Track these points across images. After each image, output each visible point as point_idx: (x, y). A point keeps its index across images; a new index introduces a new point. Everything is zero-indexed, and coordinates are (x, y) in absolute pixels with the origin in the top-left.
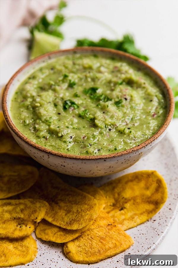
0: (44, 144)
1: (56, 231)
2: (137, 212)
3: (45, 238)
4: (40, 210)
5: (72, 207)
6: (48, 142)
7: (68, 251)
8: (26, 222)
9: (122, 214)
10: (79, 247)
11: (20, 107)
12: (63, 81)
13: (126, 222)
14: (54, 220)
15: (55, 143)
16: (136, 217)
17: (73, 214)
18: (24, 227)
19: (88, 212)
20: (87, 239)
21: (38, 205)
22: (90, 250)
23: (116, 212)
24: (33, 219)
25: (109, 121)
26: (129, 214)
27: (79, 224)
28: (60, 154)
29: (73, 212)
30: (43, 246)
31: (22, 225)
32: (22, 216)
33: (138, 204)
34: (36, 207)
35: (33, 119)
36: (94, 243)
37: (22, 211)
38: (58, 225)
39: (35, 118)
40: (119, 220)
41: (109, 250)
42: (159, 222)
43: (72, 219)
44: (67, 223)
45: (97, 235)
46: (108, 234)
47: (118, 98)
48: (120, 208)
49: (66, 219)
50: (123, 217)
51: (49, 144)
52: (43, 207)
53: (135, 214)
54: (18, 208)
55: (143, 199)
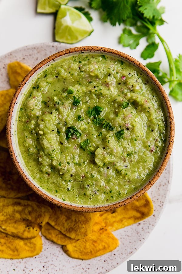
0: (47, 181)
1: (58, 233)
2: (126, 216)
3: (49, 237)
4: (45, 215)
5: (71, 215)
6: (51, 178)
7: (66, 250)
8: (33, 225)
9: (114, 217)
10: (75, 247)
11: (24, 130)
12: (67, 98)
13: (115, 224)
14: (56, 224)
15: (57, 180)
16: (125, 220)
17: (72, 222)
18: (31, 229)
19: (84, 226)
20: (82, 241)
21: (43, 210)
22: (84, 250)
23: (108, 215)
24: (39, 222)
25: (108, 159)
26: (119, 218)
27: (76, 235)
28: (59, 204)
29: (72, 220)
30: (47, 242)
31: (30, 227)
32: (30, 218)
33: (128, 210)
34: (42, 212)
35: (36, 148)
36: (88, 245)
37: (30, 213)
38: (59, 229)
39: (38, 147)
40: (110, 222)
41: (99, 251)
42: (143, 227)
43: (71, 227)
44: (66, 229)
45: (91, 239)
46: (100, 238)
47: (120, 127)
48: (112, 212)
49: (66, 226)
50: (114, 219)
51: (51, 181)
52: (47, 212)
53: (125, 218)
54: (27, 209)
55: (132, 206)
